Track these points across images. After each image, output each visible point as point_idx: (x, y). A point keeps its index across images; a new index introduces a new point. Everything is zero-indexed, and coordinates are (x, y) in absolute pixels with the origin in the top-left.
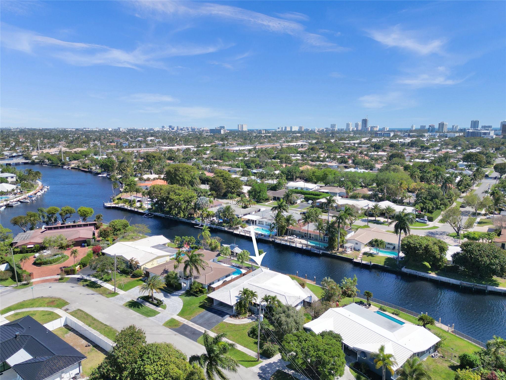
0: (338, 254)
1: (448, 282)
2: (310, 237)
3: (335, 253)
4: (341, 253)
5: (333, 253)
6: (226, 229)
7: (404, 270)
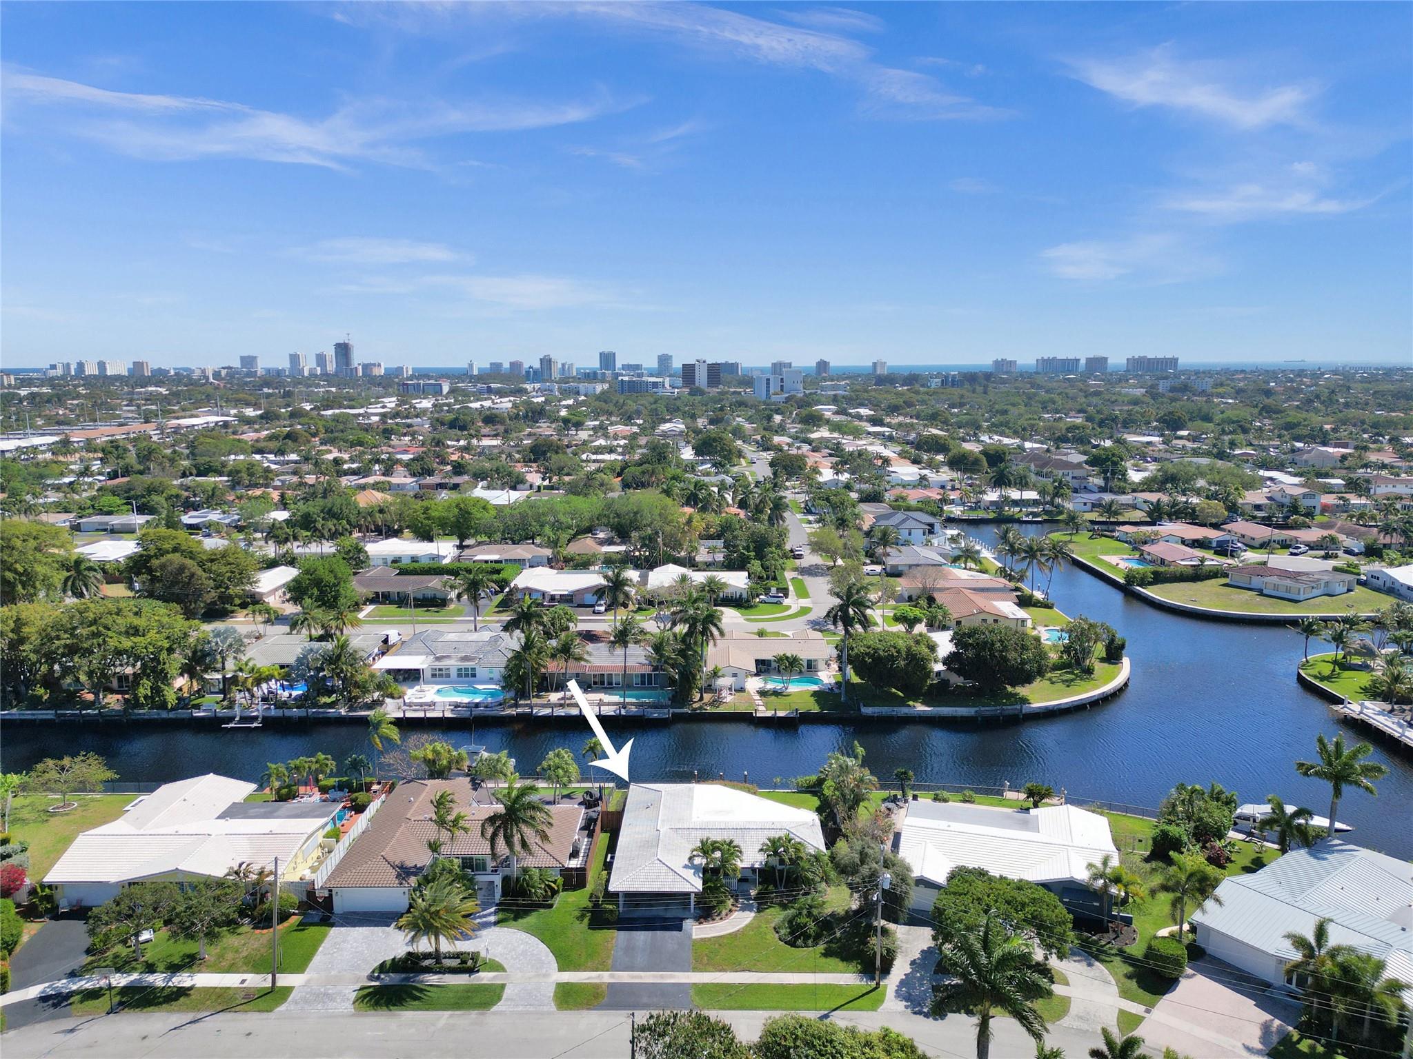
0: (709, 709)
1: (954, 714)
2: (610, 683)
3: (700, 708)
4: (712, 704)
5: (696, 709)
6: (343, 712)
7: (867, 710)
